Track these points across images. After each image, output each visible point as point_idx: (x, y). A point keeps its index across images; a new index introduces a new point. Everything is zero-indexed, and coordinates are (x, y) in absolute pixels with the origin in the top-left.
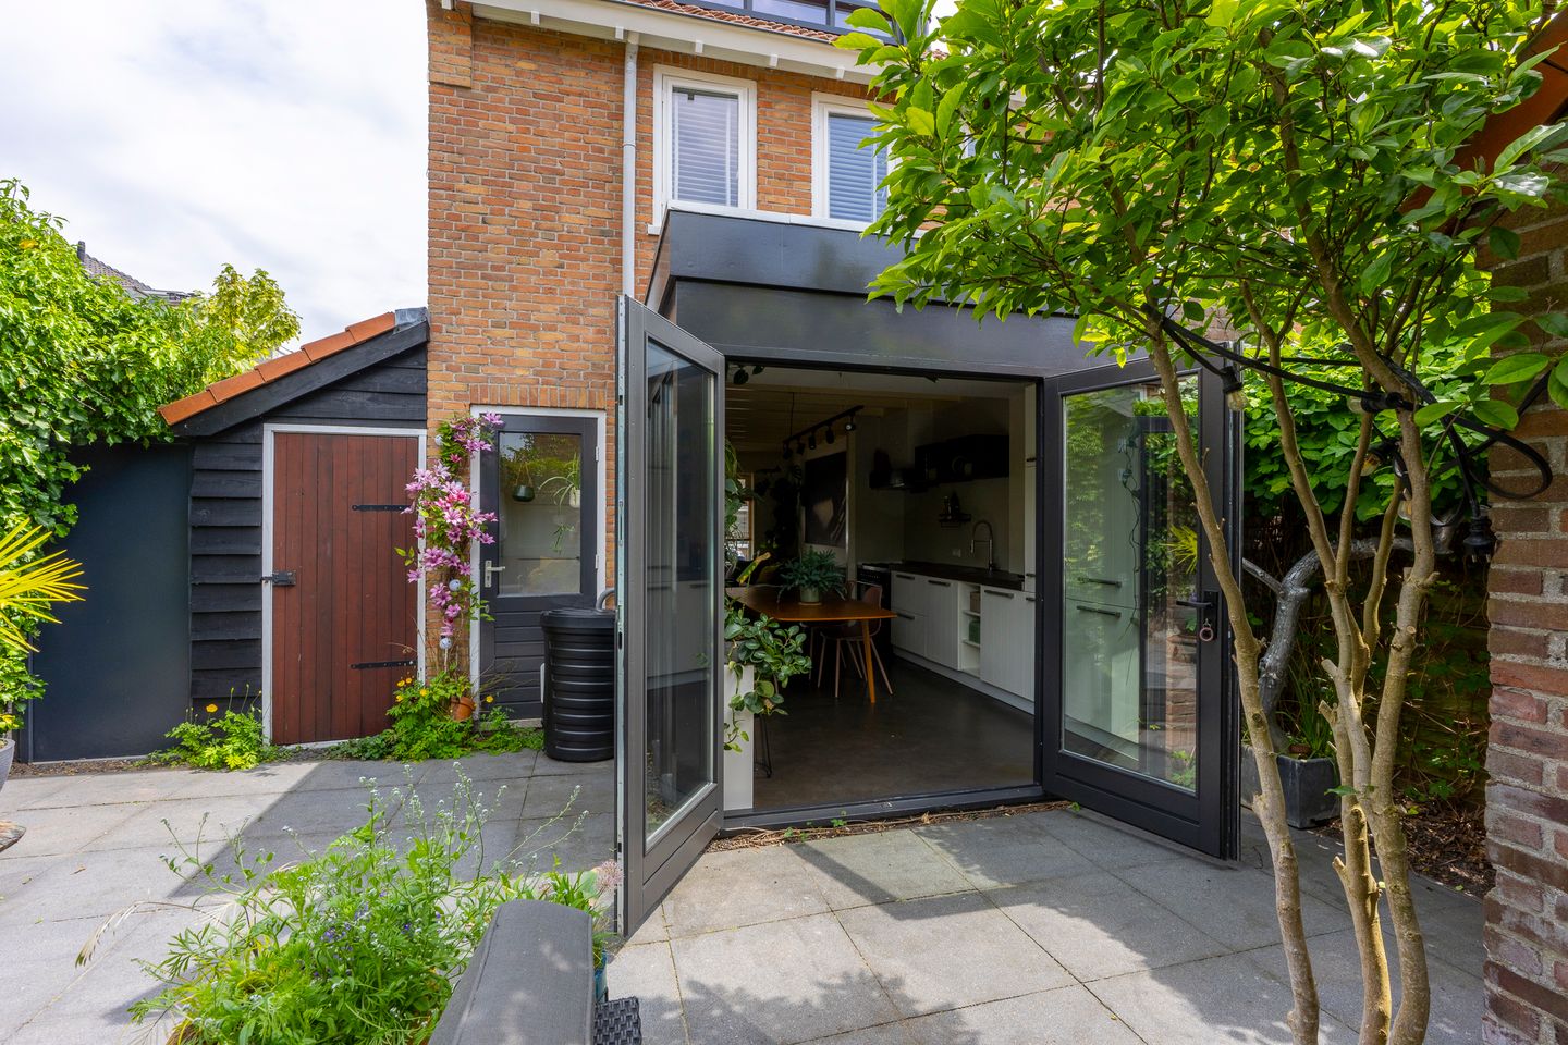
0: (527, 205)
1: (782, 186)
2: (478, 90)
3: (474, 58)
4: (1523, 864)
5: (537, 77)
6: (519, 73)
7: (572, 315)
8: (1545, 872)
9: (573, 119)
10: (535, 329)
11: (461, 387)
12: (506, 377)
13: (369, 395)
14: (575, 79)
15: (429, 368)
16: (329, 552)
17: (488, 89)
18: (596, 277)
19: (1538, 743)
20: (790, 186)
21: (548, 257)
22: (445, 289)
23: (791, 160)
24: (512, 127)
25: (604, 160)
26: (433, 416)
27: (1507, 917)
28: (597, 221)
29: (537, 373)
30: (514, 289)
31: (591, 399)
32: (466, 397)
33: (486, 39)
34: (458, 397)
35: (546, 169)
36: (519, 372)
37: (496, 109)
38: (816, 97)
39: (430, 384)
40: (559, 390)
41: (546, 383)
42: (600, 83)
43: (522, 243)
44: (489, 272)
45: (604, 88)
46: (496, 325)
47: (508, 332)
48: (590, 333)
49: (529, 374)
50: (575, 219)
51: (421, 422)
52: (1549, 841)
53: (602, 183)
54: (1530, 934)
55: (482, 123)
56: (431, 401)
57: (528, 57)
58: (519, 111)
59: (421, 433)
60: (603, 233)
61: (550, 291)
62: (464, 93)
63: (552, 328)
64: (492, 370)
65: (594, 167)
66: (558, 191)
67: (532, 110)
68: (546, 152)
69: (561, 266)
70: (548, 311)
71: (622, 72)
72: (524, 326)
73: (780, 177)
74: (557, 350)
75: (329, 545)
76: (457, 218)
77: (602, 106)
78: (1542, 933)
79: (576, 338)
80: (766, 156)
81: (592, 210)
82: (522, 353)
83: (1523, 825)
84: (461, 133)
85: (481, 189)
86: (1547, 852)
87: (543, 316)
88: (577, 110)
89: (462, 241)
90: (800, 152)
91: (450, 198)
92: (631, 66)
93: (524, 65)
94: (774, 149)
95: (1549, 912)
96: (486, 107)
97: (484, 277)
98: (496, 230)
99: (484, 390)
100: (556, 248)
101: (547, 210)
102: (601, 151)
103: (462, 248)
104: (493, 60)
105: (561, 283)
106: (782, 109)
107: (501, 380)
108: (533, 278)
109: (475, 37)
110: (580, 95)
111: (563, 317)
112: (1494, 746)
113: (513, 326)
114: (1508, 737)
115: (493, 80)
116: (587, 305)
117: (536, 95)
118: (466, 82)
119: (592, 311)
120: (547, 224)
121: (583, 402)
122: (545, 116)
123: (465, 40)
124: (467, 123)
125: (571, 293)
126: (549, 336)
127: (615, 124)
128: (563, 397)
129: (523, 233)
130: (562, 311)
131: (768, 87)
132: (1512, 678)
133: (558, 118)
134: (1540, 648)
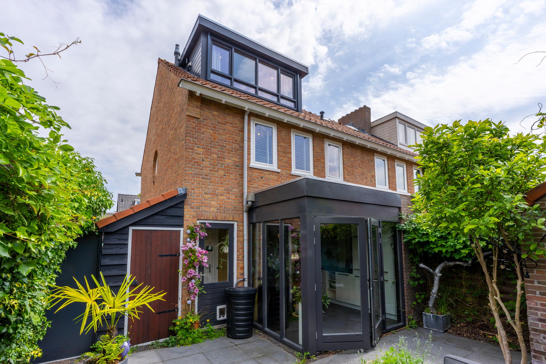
0: (215, 156)
1: (284, 155)
2: (201, 119)
3: (201, 109)
4: (536, 330)
5: (219, 117)
6: (214, 115)
7: (228, 191)
8: (540, 331)
9: (229, 131)
10: (217, 195)
11: (195, 214)
12: (208, 210)
13: (165, 217)
14: (230, 119)
15: (185, 207)
16: (150, 272)
17: (204, 119)
18: (235, 179)
19: (536, 309)
20: (286, 155)
21: (221, 172)
22: (190, 181)
23: (286, 148)
24: (211, 132)
25: (237, 144)
26: (186, 224)
27: (534, 340)
28: (235, 162)
29: (218, 209)
30: (211, 182)
31: (233, 218)
32: (196, 217)
33: (204, 104)
34: (193, 217)
35: (221, 145)
36: (212, 209)
37: (207, 125)
38: (292, 130)
39: (185, 213)
40: (224, 215)
41: (220, 213)
42: (236, 121)
43: (214, 168)
44: (204, 176)
45: (237, 122)
46: (205, 194)
47: (209, 196)
48: (233, 197)
49: (215, 210)
50: (229, 161)
51: (182, 226)
52: (540, 326)
53: (236, 150)
54: (539, 343)
55: (202, 129)
56: (185, 218)
57: (216, 111)
58: (213, 127)
59: (182, 229)
60: (237, 166)
61: (222, 183)
62: (198, 120)
63: (222, 195)
64: (204, 208)
65: (234, 146)
66: (225, 152)
67: (217, 127)
68: (221, 140)
69: (225, 175)
70: (221, 190)
71: (243, 118)
72: (214, 194)
73: (284, 152)
74: (223, 202)
75: (150, 270)
76: (194, 159)
77: (237, 127)
78: (541, 342)
79: (229, 198)
80: (280, 146)
81: (234, 159)
82: (214, 203)
83: (535, 323)
84: (196, 132)
85: (202, 150)
86: (540, 328)
87: (220, 191)
88: (230, 128)
89: (196, 166)
90: (288, 145)
91: (193, 152)
92: (246, 117)
93: (215, 113)
94: (282, 144)
95: (541, 338)
96: (203, 125)
97: (202, 178)
98: (206, 163)
99: (202, 214)
100: (224, 170)
101: (221, 158)
102: (237, 141)
103: (196, 168)
104: (206, 110)
105: (225, 181)
106: (284, 133)
107: (207, 212)
108: (217, 179)
109: (201, 103)
110: (231, 123)
111: (225, 192)
112: (528, 310)
113: (211, 194)
114: (531, 308)
115: (206, 116)
116: (232, 188)
117: (218, 122)
118: (198, 116)
119: (234, 190)
120: (221, 162)
121: (231, 219)
122: (221, 129)
123: (199, 104)
124: (198, 129)
125: (228, 184)
126: (221, 198)
127: (241, 133)
128: (225, 217)
129: (214, 165)
130: (225, 190)
131: (281, 126)
132: (530, 298)
133: (224, 130)
134: (535, 293)
